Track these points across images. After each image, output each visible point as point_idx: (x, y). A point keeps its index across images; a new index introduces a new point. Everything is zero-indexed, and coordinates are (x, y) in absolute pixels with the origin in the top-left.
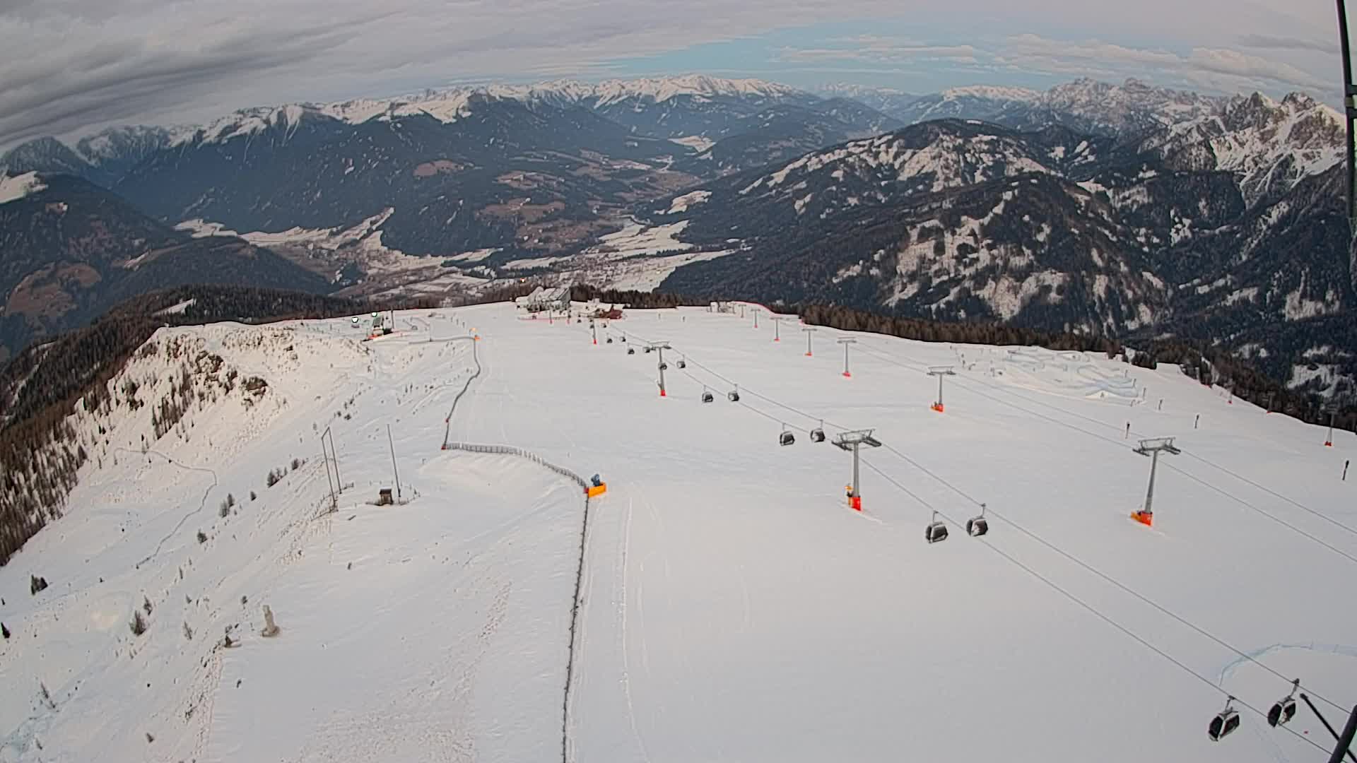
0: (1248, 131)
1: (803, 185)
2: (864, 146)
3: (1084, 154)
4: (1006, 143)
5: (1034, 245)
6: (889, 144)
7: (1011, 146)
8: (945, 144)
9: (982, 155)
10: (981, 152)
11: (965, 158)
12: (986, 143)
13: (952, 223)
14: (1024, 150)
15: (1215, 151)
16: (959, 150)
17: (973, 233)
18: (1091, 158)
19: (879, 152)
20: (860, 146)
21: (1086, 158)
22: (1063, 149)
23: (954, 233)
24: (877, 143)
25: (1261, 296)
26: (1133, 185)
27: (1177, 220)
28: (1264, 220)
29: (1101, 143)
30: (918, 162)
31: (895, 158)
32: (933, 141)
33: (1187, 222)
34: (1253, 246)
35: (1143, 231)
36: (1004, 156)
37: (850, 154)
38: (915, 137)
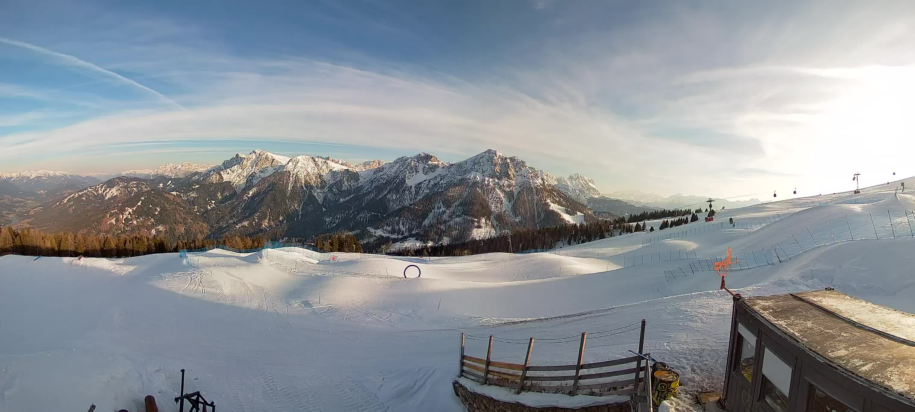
0: (236, 166)
1: (72, 203)
2: (93, 188)
3: (170, 185)
4: (142, 184)
5: (154, 216)
6: (102, 187)
7: (144, 184)
8: (121, 185)
9: (134, 189)
10: (133, 187)
11: (128, 190)
12: (135, 184)
13: (122, 211)
14: (149, 186)
15: (223, 175)
16: (126, 187)
17: (130, 213)
18: (173, 186)
19: (99, 190)
20: (92, 188)
21: (171, 186)
22: (162, 184)
23: (123, 214)
24: (98, 187)
25: (250, 224)
26: (191, 191)
27: (209, 202)
28: (246, 196)
29: (176, 181)
30: (112, 193)
31: (103, 192)
32: (116, 185)
33: (213, 202)
34: (243, 206)
35: (196, 207)
36: (142, 188)
37: (88, 191)
38: (110, 184)
